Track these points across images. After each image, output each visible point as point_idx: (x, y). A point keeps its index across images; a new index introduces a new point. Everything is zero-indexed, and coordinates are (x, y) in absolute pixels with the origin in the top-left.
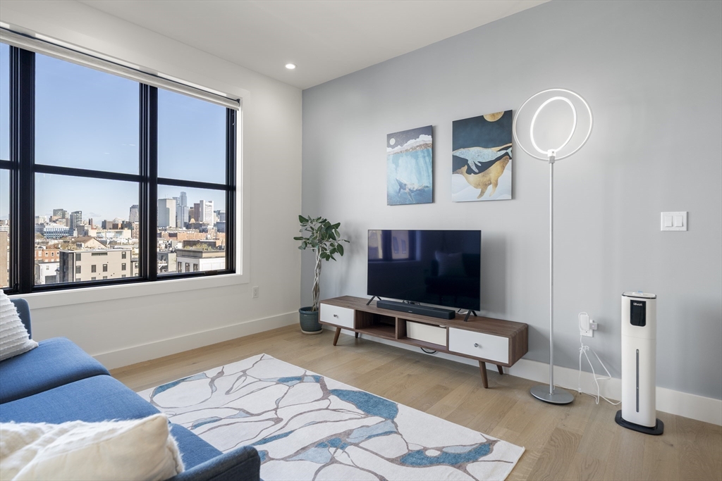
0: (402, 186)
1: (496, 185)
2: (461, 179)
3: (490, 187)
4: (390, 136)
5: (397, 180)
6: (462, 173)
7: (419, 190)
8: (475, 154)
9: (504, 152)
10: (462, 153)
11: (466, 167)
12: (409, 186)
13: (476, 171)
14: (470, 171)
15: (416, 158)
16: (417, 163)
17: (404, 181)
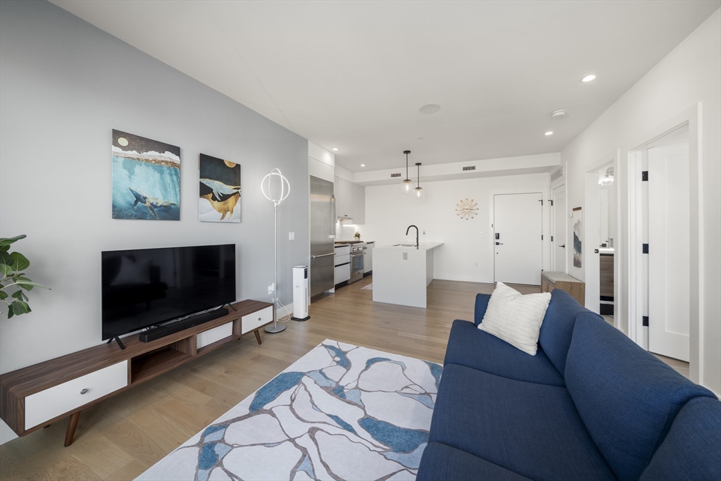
0: (139, 198)
1: (232, 212)
2: (206, 203)
3: (229, 213)
4: (117, 134)
5: (132, 191)
6: (208, 199)
7: (165, 206)
8: (218, 186)
9: (236, 191)
10: (207, 182)
11: (211, 195)
12: (150, 200)
13: (219, 199)
14: (214, 198)
15: (161, 173)
16: (162, 179)
17: (143, 193)
